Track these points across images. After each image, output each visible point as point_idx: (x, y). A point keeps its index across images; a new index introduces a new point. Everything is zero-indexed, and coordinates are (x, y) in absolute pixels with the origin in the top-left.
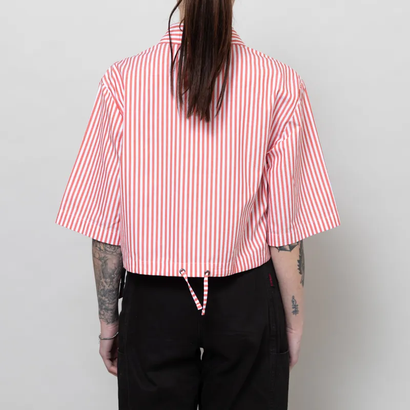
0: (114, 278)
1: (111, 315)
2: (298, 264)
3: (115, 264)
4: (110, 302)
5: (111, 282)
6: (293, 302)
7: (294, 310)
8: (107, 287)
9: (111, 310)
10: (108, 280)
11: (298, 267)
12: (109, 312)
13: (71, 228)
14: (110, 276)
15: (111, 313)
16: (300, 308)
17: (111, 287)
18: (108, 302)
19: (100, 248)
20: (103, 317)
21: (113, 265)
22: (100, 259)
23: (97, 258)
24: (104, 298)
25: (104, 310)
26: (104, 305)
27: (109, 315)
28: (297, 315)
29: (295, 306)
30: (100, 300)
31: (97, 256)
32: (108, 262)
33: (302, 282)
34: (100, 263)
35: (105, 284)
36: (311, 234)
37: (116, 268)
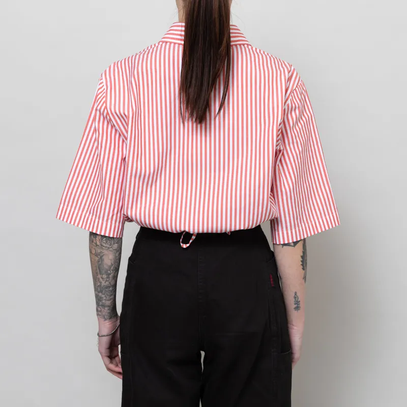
0: (110, 274)
1: (108, 311)
2: (302, 260)
3: (111, 260)
4: (107, 299)
5: (107, 278)
6: (295, 298)
7: (296, 305)
8: (103, 283)
9: (109, 306)
10: (105, 276)
11: (301, 263)
12: (106, 308)
13: (70, 222)
14: (106, 272)
15: (108, 309)
16: (301, 305)
17: (107, 283)
18: (104, 298)
19: (96, 244)
20: (100, 313)
21: (110, 261)
22: (96, 255)
23: (94, 254)
24: (100, 294)
25: (101, 307)
26: (101, 301)
27: (106, 311)
28: (299, 311)
29: (297, 303)
30: (97, 296)
31: (94, 252)
32: (104, 257)
33: (305, 278)
34: (97, 259)
35: (101, 279)
36: (313, 234)
37: (112, 265)
